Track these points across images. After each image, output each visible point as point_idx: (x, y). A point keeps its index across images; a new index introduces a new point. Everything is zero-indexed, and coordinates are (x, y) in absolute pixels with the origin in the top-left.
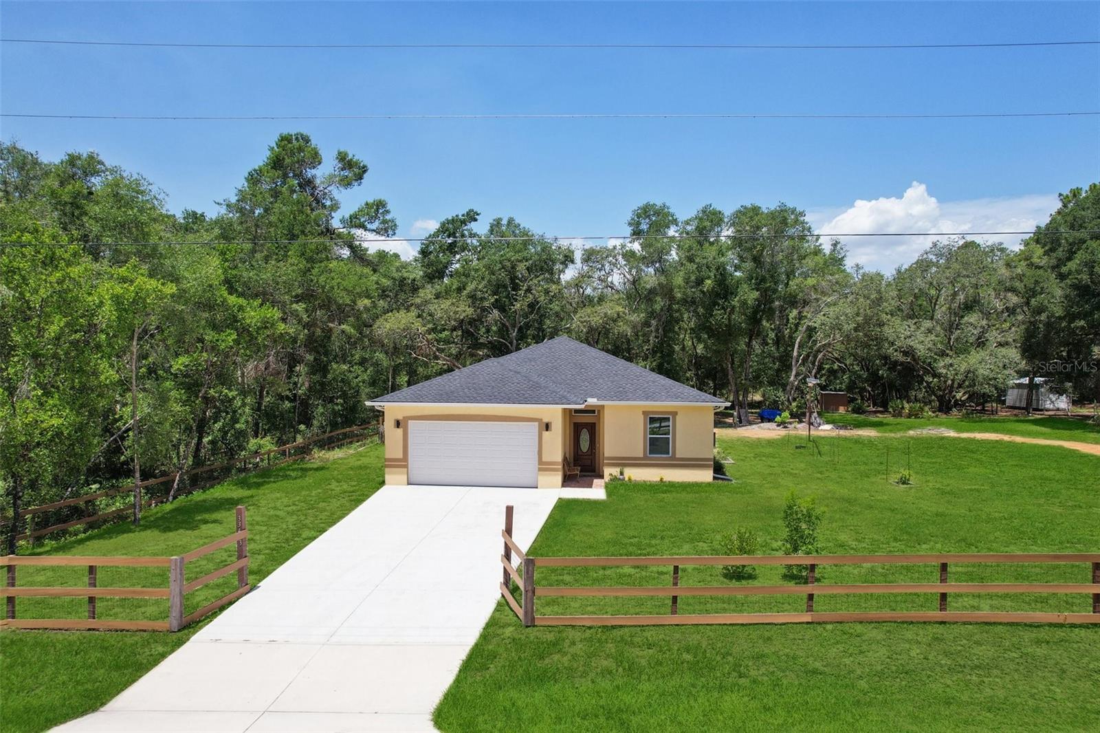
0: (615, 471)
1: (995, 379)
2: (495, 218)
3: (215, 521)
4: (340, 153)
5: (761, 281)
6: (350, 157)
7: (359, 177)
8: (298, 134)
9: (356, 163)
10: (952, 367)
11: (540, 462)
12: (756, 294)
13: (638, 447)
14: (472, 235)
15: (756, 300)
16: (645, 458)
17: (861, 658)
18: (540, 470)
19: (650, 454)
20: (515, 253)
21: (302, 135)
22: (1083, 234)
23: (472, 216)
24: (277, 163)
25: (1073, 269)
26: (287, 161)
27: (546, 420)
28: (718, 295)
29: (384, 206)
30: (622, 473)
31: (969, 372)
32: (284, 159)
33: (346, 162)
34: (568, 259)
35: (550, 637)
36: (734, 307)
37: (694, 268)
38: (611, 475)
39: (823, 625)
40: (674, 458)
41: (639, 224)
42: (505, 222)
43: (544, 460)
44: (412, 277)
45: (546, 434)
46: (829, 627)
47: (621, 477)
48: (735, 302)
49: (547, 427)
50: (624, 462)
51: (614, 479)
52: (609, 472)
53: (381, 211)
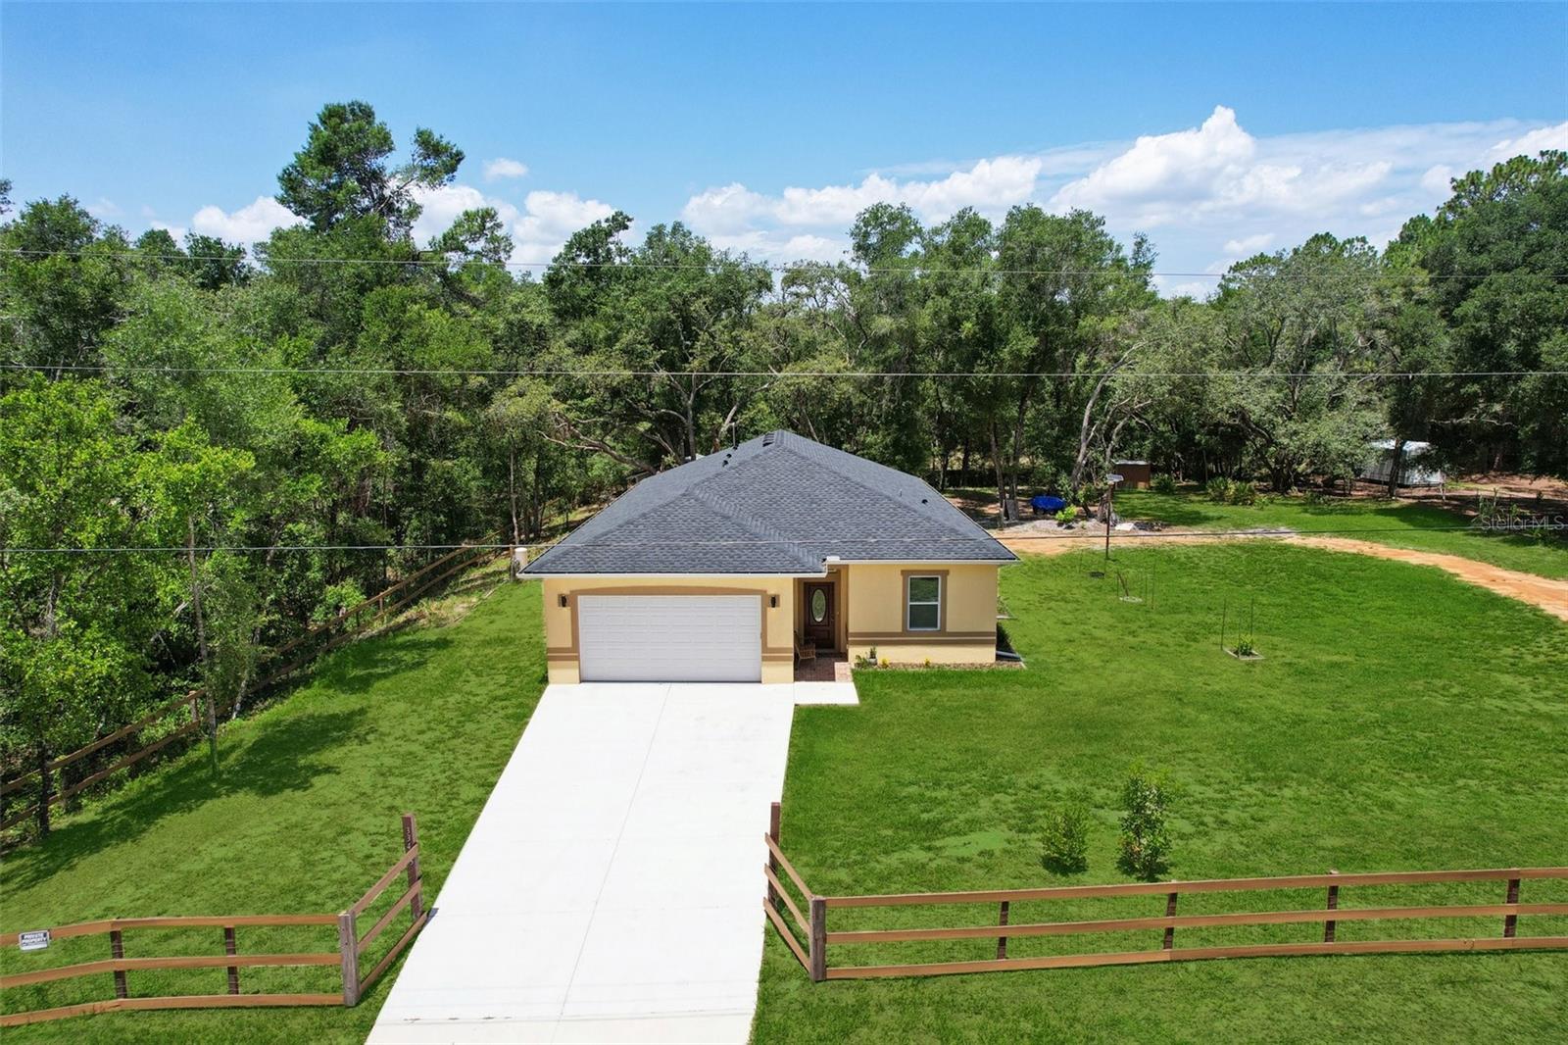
0: (864, 652)
1: (1353, 455)
2: (655, 225)
3: (328, 770)
4: (420, 134)
5: (1041, 322)
6: (436, 136)
7: (451, 169)
8: (353, 104)
9: (446, 149)
10: (1295, 436)
11: (765, 648)
12: (1034, 341)
13: (894, 619)
14: (622, 252)
15: (1035, 349)
16: (905, 632)
17: (1237, 1021)
18: (764, 659)
19: (911, 626)
20: (688, 281)
21: (360, 106)
22: (1483, 260)
23: (620, 222)
24: (325, 155)
25: (1470, 314)
26: (343, 150)
27: (772, 592)
28: (980, 342)
29: (492, 217)
30: (873, 655)
31: (1318, 445)
32: (336, 147)
33: (429, 145)
34: (764, 285)
35: (849, 998)
36: (1003, 361)
37: (948, 304)
38: (858, 657)
39: (1184, 964)
40: (943, 632)
41: (867, 235)
42: (669, 229)
43: (769, 645)
44: (537, 321)
45: (771, 611)
46: (1192, 967)
47: (873, 660)
48: (1005, 354)
49: (774, 601)
50: (875, 639)
51: (862, 664)
52: (854, 652)
53: (488, 225)
